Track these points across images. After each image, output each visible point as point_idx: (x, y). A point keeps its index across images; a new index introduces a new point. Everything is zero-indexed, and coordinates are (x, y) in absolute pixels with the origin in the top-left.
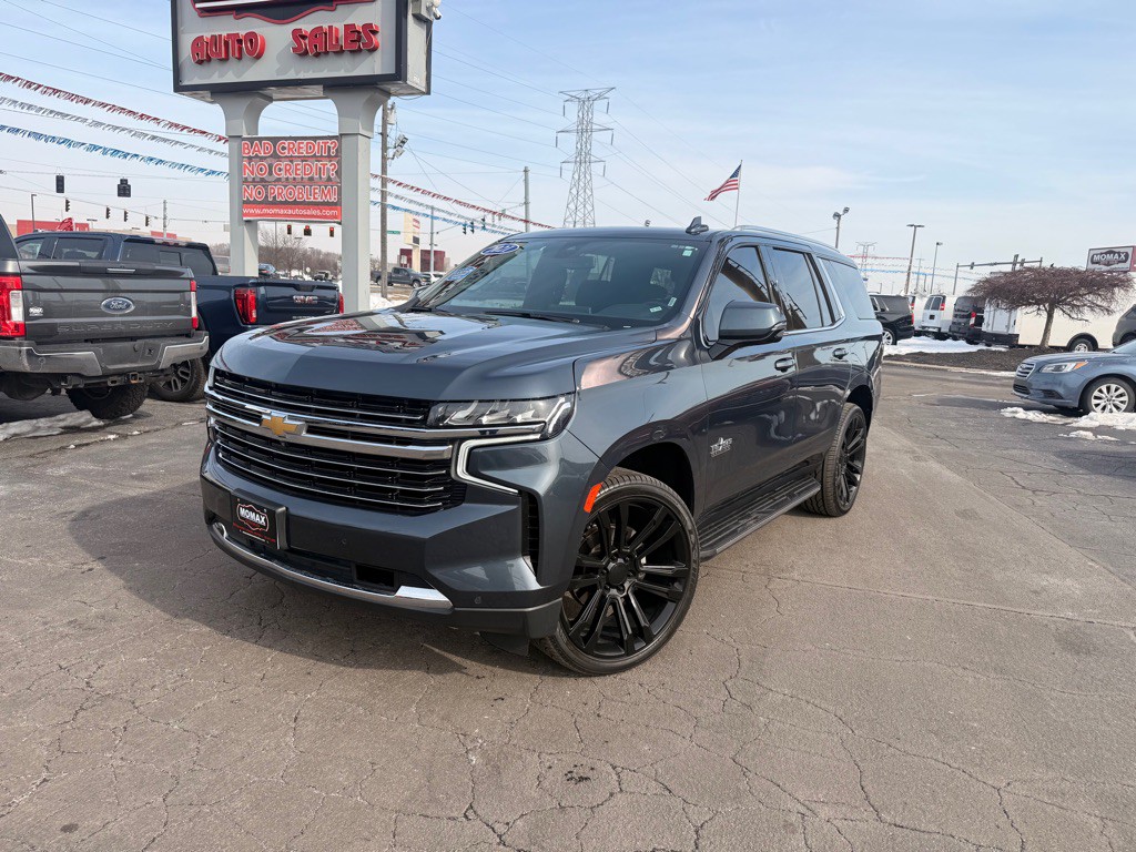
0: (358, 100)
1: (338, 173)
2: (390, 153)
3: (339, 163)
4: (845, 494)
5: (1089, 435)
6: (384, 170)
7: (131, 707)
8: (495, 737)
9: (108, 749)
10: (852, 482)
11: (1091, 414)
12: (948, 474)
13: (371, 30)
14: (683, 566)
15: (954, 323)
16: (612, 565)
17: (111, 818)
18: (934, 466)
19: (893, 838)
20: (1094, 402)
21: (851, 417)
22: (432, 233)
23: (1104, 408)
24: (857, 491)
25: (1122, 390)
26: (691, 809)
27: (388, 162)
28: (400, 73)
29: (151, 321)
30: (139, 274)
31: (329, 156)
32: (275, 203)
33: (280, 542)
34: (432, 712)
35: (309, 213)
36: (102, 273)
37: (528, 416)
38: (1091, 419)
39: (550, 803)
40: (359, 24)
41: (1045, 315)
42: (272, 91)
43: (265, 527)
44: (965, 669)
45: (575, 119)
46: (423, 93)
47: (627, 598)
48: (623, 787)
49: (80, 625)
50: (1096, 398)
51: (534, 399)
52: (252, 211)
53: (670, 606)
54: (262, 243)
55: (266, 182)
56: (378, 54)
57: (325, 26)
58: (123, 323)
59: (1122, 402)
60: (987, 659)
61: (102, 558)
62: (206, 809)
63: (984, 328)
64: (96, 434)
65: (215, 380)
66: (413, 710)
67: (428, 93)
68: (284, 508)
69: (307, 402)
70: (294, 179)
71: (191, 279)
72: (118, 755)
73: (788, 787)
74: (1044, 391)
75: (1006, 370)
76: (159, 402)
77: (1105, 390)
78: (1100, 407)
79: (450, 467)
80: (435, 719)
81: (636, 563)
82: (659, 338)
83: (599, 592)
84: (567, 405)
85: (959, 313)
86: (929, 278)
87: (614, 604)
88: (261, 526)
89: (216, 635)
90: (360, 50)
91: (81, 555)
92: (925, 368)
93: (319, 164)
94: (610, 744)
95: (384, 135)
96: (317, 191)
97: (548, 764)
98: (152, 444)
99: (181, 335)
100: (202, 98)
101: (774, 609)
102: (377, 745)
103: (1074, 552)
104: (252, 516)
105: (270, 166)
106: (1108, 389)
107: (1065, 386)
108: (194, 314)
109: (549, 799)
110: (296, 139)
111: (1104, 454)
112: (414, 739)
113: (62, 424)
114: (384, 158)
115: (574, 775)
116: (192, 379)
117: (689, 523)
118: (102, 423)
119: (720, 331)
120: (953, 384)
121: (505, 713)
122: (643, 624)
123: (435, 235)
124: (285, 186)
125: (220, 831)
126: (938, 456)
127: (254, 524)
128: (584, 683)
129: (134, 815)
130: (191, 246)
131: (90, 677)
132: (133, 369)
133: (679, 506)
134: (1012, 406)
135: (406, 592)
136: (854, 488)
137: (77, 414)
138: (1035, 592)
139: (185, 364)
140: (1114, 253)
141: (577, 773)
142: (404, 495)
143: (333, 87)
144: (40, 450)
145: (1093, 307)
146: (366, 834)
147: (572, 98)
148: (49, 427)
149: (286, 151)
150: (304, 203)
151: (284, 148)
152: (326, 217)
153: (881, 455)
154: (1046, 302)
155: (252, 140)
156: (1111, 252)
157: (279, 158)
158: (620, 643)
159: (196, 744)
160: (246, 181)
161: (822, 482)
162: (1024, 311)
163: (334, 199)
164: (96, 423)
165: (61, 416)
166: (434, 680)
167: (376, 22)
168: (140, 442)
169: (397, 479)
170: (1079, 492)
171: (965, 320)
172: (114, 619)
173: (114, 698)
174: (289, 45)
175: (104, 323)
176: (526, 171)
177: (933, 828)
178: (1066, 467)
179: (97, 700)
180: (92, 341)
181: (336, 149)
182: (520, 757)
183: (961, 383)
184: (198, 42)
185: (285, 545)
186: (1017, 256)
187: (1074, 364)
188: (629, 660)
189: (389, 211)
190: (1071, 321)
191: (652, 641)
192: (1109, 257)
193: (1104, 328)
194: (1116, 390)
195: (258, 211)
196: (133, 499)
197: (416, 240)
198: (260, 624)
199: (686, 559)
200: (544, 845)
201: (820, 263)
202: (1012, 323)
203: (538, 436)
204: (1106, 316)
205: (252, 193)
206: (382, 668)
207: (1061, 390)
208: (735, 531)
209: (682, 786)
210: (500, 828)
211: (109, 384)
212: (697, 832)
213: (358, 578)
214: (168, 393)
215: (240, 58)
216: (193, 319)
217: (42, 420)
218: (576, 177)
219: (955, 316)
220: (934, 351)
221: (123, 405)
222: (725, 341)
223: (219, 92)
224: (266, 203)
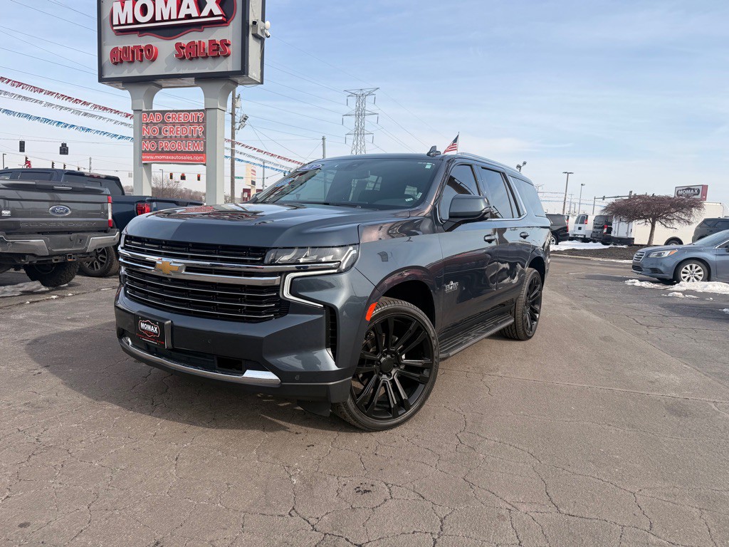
0: (217, 87)
1: (204, 133)
2: (237, 126)
3: (205, 126)
4: (529, 326)
5: (681, 295)
6: (233, 136)
7: (66, 452)
8: (309, 467)
9: (51, 478)
10: (534, 319)
11: (681, 283)
12: (594, 317)
13: (225, 43)
14: (429, 361)
15: (594, 232)
16: (383, 359)
17: (52, 519)
18: (585, 313)
19: (568, 522)
20: (683, 275)
21: (532, 276)
22: (264, 178)
23: (689, 279)
24: (537, 324)
25: (699, 268)
26: (437, 508)
27: (236, 131)
28: (244, 71)
29: (81, 222)
30: (74, 191)
31: (198, 122)
32: (163, 152)
33: (167, 344)
34: (267, 453)
35: (185, 158)
36: (50, 190)
37: (330, 258)
38: (681, 286)
39: (345, 506)
40: (218, 40)
41: (650, 225)
42: (161, 82)
43: (157, 334)
44: (610, 425)
45: (354, 107)
46: (259, 83)
47: (393, 381)
48: (393, 496)
49: (33, 406)
50: (684, 273)
51: (333, 247)
52: (148, 157)
53: (421, 387)
54: (154, 185)
55: (157, 138)
56: (230, 58)
57: (197, 41)
58: (63, 222)
59: (699, 275)
60: (623, 420)
61: (47, 366)
62: (117, 512)
63: (612, 235)
64: (44, 296)
65: (125, 243)
66: (254, 452)
67: (262, 83)
68: (170, 322)
69: (186, 252)
70: (176, 137)
71: (108, 195)
72: (58, 481)
73: (500, 494)
74: (651, 269)
75: (627, 259)
76: (86, 277)
77: (689, 268)
78: (686, 279)
79: (279, 291)
80: (269, 458)
81: (399, 358)
82: (411, 215)
83: (375, 376)
84: (354, 252)
85: (597, 226)
86: (577, 206)
87: (384, 385)
88: (155, 334)
89: (124, 411)
90: (218, 56)
91: (34, 365)
92: (577, 258)
93: (192, 127)
94: (384, 471)
95: (233, 114)
96: (190, 144)
97: (343, 483)
98: (81, 301)
99: (102, 231)
100: (117, 87)
101: (487, 393)
102: (231, 473)
103: (674, 359)
104: (149, 328)
105: (160, 129)
106: (691, 267)
107: (664, 266)
108: (110, 218)
109: (344, 503)
110: (177, 111)
111: (690, 305)
112: (255, 469)
113: (21, 289)
114: (233, 129)
115: (361, 489)
116: (107, 262)
117: (432, 333)
118: (47, 289)
119: (450, 213)
120: (595, 267)
121: (315, 454)
122: (403, 398)
123: (265, 179)
124: (170, 141)
125: (126, 525)
126: (587, 307)
127: (150, 333)
128: (366, 436)
129: (68, 517)
130: (108, 178)
131: (39, 436)
132: (70, 252)
133: (425, 321)
134: (632, 279)
135: (250, 374)
136: (535, 323)
137: (31, 283)
138: (651, 382)
139: (103, 252)
140: (691, 189)
141: (363, 488)
142: (250, 310)
143: (201, 79)
144: (7, 304)
145: (679, 220)
146: (224, 525)
147: (353, 94)
148: (13, 291)
149: (171, 119)
150: (182, 152)
151: (169, 117)
152: (196, 161)
153: (551, 306)
154: (651, 216)
155: (148, 112)
156: (689, 188)
157: (165, 123)
158: (389, 410)
159: (110, 474)
160: (144, 138)
161: (515, 317)
162: (637, 223)
163: (201, 149)
164: (44, 289)
165: (21, 285)
166: (268, 435)
167: (229, 39)
168: (73, 300)
169: (244, 300)
170: (676, 327)
171: (600, 230)
172: (55, 402)
173: (55, 448)
174: (173, 53)
175: (51, 222)
176: (323, 139)
177: (594, 516)
178: (667, 313)
179: (44, 449)
180: (43, 233)
181: (202, 118)
182: (325, 479)
183: (599, 266)
184: (114, 51)
185: (170, 346)
186: (631, 192)
187: (669, 252)
188: (395, 421)
189: (236, 162)
190: (666, 229)
191: (409, 409)
192: (688, 192)
193: (686, 232)
194: (696, 268)
195: (152, 157)
196: (68, 332)
197: (253, 183)
198: (153, 404)
199: (431, 355)
200: (342, 530)
201: (510, 179)
202: (630, 231)
203: (336, 271)
204: (688, 226)
205: (148, 146)
206: (233, 428)
207: (662, 268)
208: (461, 343)
209: (431, 494)
210: (313, 521)
211: (54, 261)
212: (441, 521)
213: (219, 366)
214: (91, 271)
215: (141, 61)
216: (109, 221)
217: (8, 287)
218: (355, 143)
219: (595, 228)
220: (582, 248)
221: (62, 277)
222: (452, 219)
223: (127, 82)
224: (157, 152)
